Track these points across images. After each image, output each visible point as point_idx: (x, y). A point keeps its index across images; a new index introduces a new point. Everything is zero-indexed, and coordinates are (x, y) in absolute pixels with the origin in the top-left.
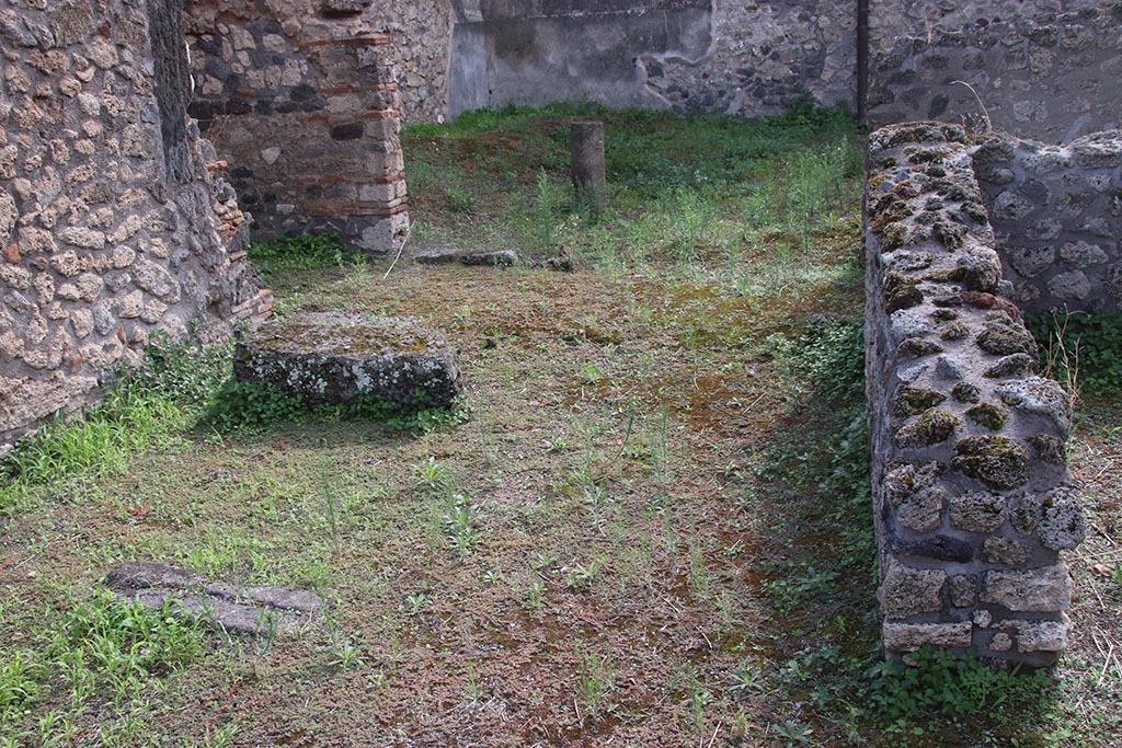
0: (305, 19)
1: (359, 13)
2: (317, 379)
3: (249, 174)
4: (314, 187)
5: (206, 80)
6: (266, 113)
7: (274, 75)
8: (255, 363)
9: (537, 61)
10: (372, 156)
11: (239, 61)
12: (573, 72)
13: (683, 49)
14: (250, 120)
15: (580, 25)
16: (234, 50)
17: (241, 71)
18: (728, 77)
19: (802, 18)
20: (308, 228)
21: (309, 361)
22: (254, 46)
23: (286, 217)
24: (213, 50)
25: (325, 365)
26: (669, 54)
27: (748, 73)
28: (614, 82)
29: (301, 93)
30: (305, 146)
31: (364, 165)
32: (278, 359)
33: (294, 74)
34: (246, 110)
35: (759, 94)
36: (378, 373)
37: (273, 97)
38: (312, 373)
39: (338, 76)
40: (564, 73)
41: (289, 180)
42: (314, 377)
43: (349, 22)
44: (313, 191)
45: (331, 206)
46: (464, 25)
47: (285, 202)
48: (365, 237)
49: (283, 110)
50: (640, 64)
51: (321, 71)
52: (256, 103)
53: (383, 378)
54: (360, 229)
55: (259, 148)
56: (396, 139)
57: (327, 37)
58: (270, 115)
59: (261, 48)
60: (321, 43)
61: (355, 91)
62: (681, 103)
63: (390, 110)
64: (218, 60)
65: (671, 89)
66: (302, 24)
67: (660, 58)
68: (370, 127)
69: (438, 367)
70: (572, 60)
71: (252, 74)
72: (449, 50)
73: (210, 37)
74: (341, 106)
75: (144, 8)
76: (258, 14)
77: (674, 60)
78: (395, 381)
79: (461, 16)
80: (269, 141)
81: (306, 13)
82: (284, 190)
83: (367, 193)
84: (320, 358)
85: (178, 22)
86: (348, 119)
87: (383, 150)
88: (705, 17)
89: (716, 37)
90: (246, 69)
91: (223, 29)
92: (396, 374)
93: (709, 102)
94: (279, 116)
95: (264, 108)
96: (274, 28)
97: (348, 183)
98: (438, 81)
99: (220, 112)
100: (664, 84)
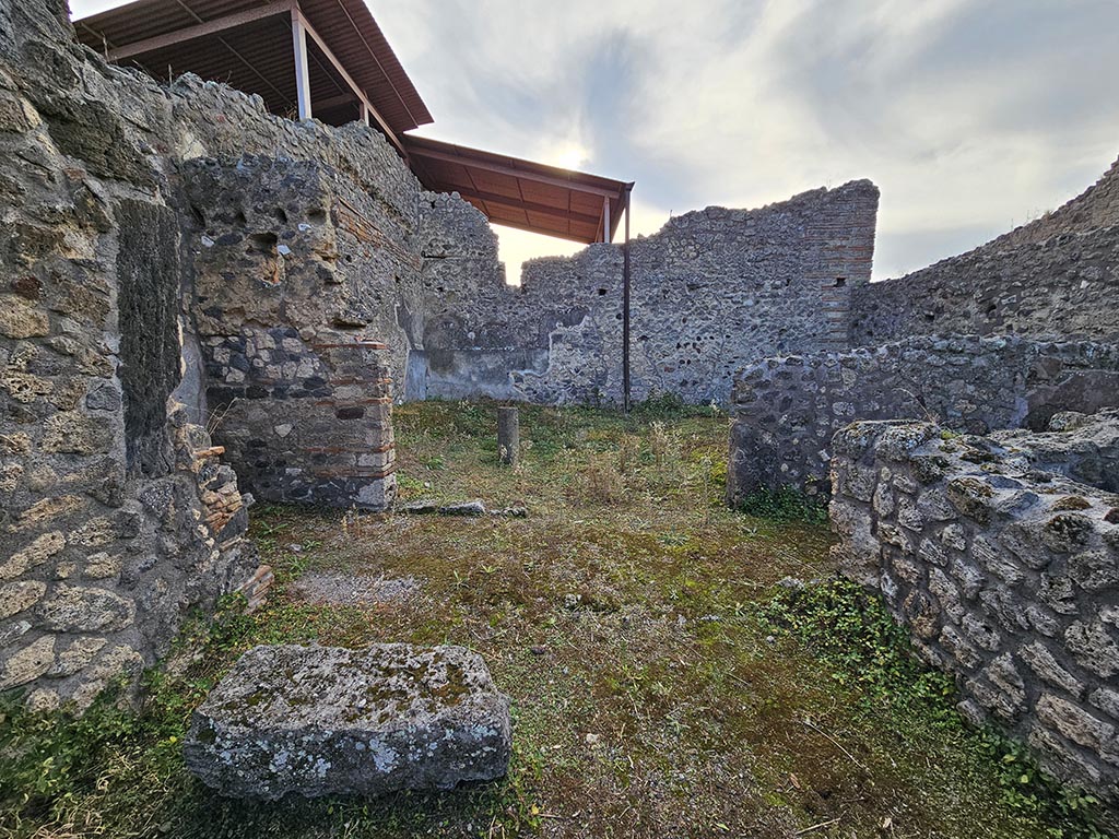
0: (319, 328)
1: (364, 327)
2: (315, 760)
3: (264, 444)
4: (320, 455)
5: (230, 371)
6: (281, 398)
7: (290, 369)
8: (219, 747)
9: (454, 371)
10: (370, 432)
11: (259, 357)
12: (474, 379)
13: (534, 369)
14: (267, 403)
15: (479, 354)
16: (257, 350)
17: (262, 365)
18: (558, 384)
19: (595, 355)
20: (313, 486)
21: (305, 739)
22: (274, 347)
23: (295, 478)
24: (238, 349)
25: (329, 742)
26: (526, 371)
27: (568, 382)
28: (497, 384)
29: (313, 383)
30: (314, 424)
31: (364, 439)
32: (256, 738)
33: (307, 369)
34: (264, 395)
35: (574, 393)
36: (407, 746)
37: (289, 385)
38: (308, 753)
39: (345, 372)
40: (469, 379)
41: (298, 449)
42: (310, 758)
43: (356, 333)
44: (319, 458)
45: (334, 469)
46: (414, 351)
47: (294, 466)
48: (362, 493)
49: (297, 395)
50: (511, 375)
51: (331, 368)
52: (272, 390)
53: (414, 752)
54: (358, 488)
55: (274, 424)
56: (389, 419)
57: (337, 342)
58: (285, 399)
59: (281, 349)
60: (332, 346)
61: (357, 382)
62: (533, 397)
63: (386, 397)
64: (242, 356)
65: (527, 389)
66: (317, 331)
67: (522, 373)
68: (370, 411)
69: (493, 732)
70: (474, 373)
71: (270, 367)
72: (407, 363)
73: (236, 338)
74: (346, 394)
75: (113, 275)
76: (280, 323)
77: (530, 374)
78: (430, 754)
79: (413, 346)
80: (285, 419)
81: (320, 323)
82: (293, 458)
83: (364, 460)
84: (322, 733)
85: (169, 300)
86: (352, 404)
87: (380, 428)
88: (546, 353)
89: (551, 363)
90: (266, 364)
91: (248, 332)
92: (434, 746)
93: (548, 396)
94: (293, 400)
95: (280, 393)
96: (292, 334)
97: (349, 452)
98: (400, 381)
99: (241, 396)
100: (524, 387)
